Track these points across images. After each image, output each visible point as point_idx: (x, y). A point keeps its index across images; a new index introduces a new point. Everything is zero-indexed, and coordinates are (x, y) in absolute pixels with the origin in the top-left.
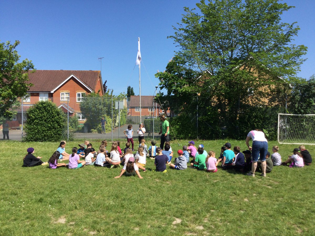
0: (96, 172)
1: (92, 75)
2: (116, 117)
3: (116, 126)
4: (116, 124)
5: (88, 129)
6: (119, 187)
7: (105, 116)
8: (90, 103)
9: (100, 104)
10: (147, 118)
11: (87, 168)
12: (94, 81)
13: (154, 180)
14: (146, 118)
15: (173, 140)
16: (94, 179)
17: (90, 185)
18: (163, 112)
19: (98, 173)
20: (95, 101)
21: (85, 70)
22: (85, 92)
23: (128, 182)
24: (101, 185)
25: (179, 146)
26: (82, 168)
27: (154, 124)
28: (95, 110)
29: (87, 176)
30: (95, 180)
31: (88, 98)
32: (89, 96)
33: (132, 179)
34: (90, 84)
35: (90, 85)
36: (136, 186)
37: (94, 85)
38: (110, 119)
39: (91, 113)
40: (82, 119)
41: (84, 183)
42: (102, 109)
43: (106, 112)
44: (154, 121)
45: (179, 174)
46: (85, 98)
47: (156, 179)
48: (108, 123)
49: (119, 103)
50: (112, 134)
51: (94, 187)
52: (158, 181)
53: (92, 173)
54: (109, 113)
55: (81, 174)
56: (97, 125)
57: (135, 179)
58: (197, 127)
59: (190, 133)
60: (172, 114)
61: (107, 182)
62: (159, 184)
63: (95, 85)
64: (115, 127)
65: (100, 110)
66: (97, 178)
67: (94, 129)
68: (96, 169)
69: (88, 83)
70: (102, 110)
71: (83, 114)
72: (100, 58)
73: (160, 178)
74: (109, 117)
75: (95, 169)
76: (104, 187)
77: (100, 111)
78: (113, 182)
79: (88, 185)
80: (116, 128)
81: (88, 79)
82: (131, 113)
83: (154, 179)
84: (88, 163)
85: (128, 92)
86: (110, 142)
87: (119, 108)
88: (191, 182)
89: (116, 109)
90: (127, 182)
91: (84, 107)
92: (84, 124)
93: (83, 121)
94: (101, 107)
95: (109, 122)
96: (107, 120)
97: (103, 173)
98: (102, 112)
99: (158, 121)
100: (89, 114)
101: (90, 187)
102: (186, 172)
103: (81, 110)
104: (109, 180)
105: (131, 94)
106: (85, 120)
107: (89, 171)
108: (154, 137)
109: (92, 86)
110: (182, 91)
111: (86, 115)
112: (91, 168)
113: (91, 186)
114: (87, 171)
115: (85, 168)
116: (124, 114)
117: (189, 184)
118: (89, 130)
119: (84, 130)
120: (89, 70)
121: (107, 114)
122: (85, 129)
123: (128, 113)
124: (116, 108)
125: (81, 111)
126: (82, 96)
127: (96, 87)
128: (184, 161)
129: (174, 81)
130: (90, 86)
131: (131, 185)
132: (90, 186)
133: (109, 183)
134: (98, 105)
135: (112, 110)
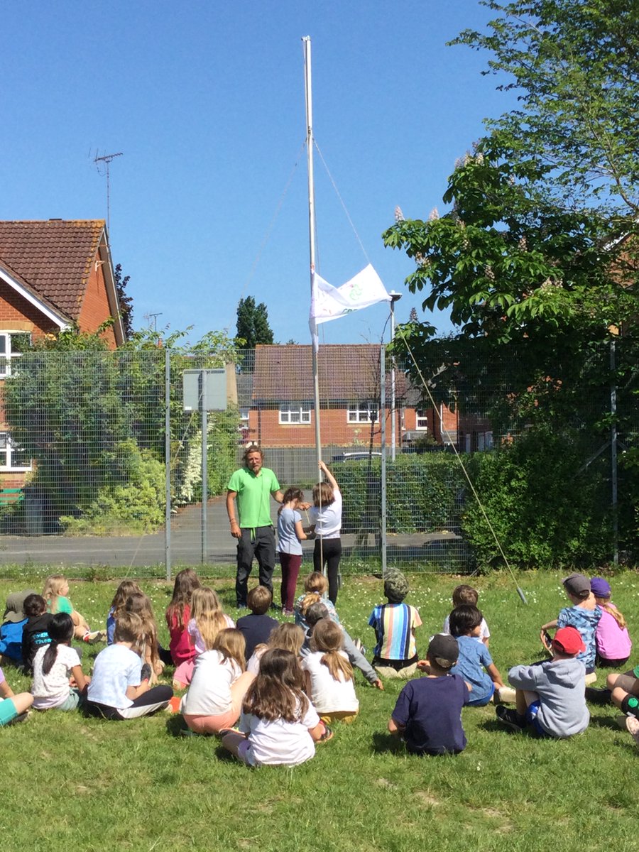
0: (94, 749)
1: (61, 244)
2: (184, 454)
3: (186, 499)
4: (188, 492)
5: (45, 513)
6: (221, 838)
7: (129, 450)
8: (51, 385)
9: (105, 389)
10: (342, 458)
11: (46, 725)
12: (73, 270)
13: (410, 797)
14: (336, 458)
15: (486, 569)
16: (83, 788)
17: (64, 826)
18: (418, 428)
19: (105, 758)
20: (78, 372)
21: (27, 220)
22: (27, 327)
23: (269, 810)
24: (120, 829)
25: (521, 604)
26: (19, 727)
27: (384, 485)
28: (82, 417)
29: (44, 772)
30: (86, 794)
31: (46, 356)
32: (50, 345)
33: (290, 792)
34: (53, 287)
35: (51, 293)
36: (316, 832)
37: (73, 292)
38: (158, 466)
39: (58, 434)
40: (13, 465)
41: (29, 812)
42: (113, 410)
43: (137, 427)
44: (384, 471)
45: (545, 762)
46: (31, 358)
47: (420, 794)
48: (146, 483)
49: (200, 380)
50: (168, 544)
51: (86, 840)
52: (435, 804)
53: (68, 753)
54: (149, 435)
55: (10, 759)
56: (88, 496)
57: (303, 794)
58: (615, 500)
59: (575, 534)
60: (468, 436)
61: (150, 807)
62: (445, 826)
63: (81, 292)
64: (180, 506)
65: (108, 416)
66: (100, 783)
67: (77, 514)
68: (91, 734)
69: (43, 282)
70: (115, 416)
71: (16, 440)
72: (103, 159)
73: (442, 787)
74: (148, 453)
75: (83, 731)
76: (137, 839)
77: (105, 421)
78: (189, 811)
79: (51, 828)
80: (186, 509)
81: (43, 265)
82: (257, 433)
83: (412, 791)
84: (50, 697)
85: (243, 329)
86: (159, 584)
87: (205, 407)
88: (622, 811)
89: (188, 414)
90: (263, 810)
91: (24, 401)
92: (23, 490)
93: (18, 477)
94: (108, 401)
95: (149, 479)
96: (143, 470)
97: (127, 754)
98: (116, 426)
99: (403, 474)
100: (51, 440)
101: (61, 836)
102: (582, 752)
103: (8, 418)
104: (165, 797)
105: (258, 339)
106: (30, 469)
107: (57, 740)
108: (388, 553)
109: (61, 299)
110: (528, 310)
111: (34, 446)
112: (63, 728)
113: (69, 831)
114: (44, 742)
115: (31, 725)
116: (225, 439)
117: (615, 824)
118: (51, 519)
119: (24, 519)
120: (46, 219)
121: (139, 438)
122: (32, 514)
123: (244, 431)
124: (187, 408)
125: (12, 424)
126: (14, 349)
127: (82, 304)
128: (570, 686)
129: (483, 260)
130: (54, 299)
131: (287, 826)
132: (62, 829)
133: (165, 817)
134: (97, 390)
135: (168, 418)
